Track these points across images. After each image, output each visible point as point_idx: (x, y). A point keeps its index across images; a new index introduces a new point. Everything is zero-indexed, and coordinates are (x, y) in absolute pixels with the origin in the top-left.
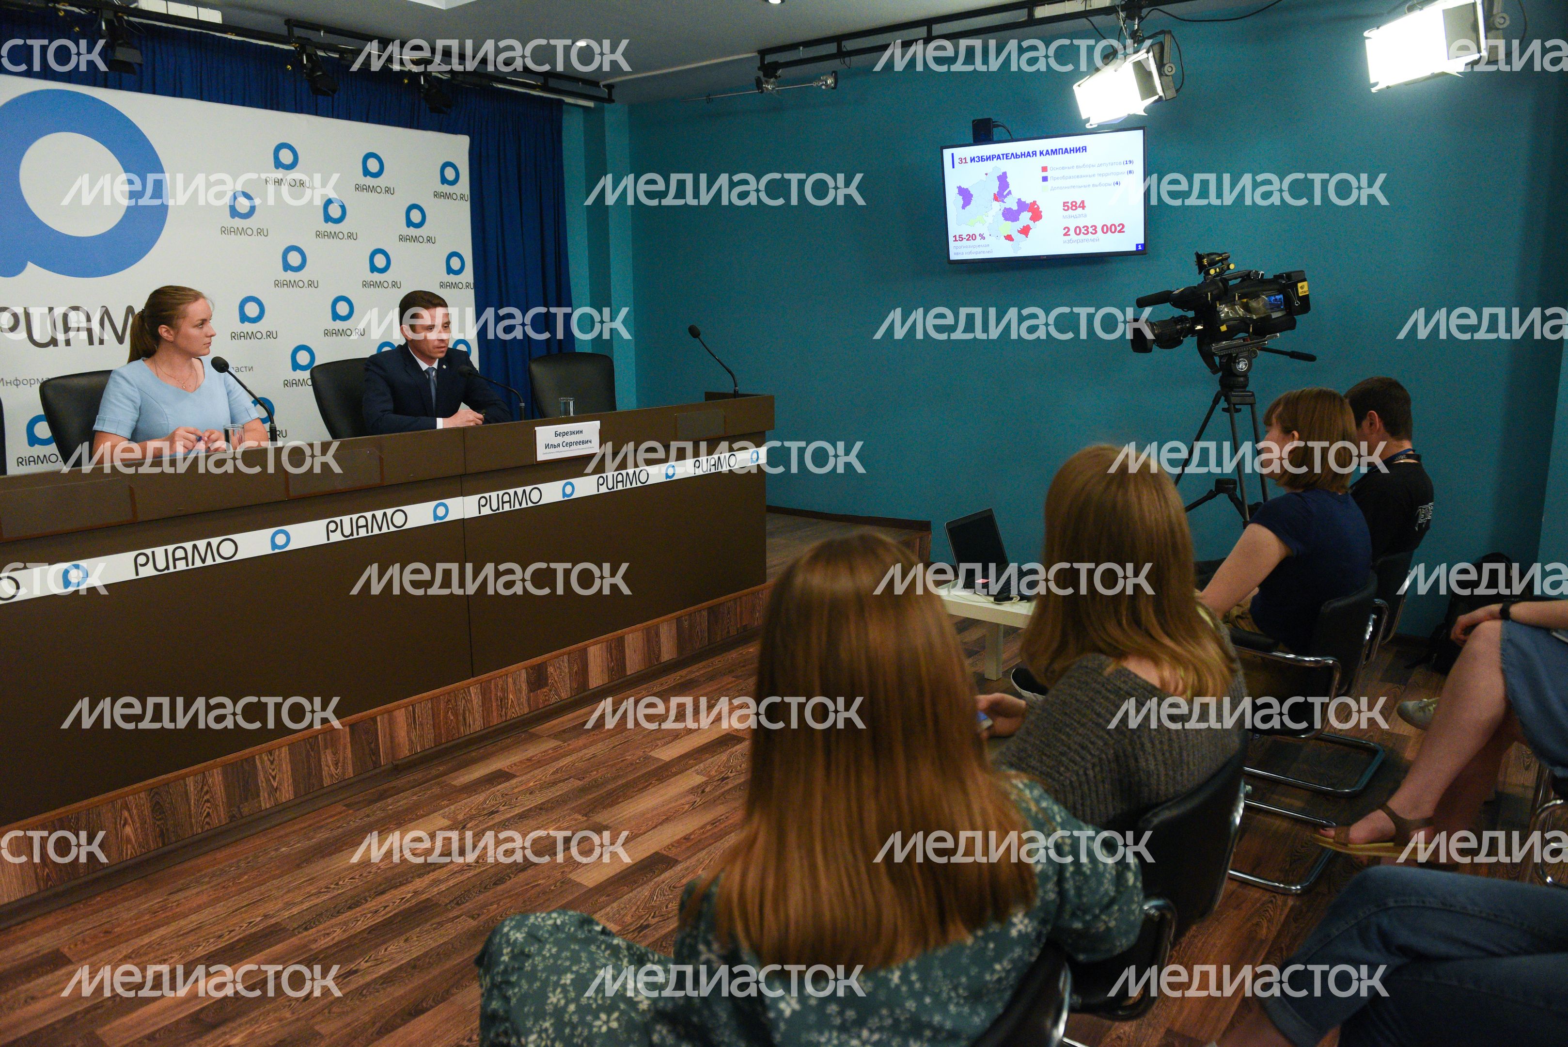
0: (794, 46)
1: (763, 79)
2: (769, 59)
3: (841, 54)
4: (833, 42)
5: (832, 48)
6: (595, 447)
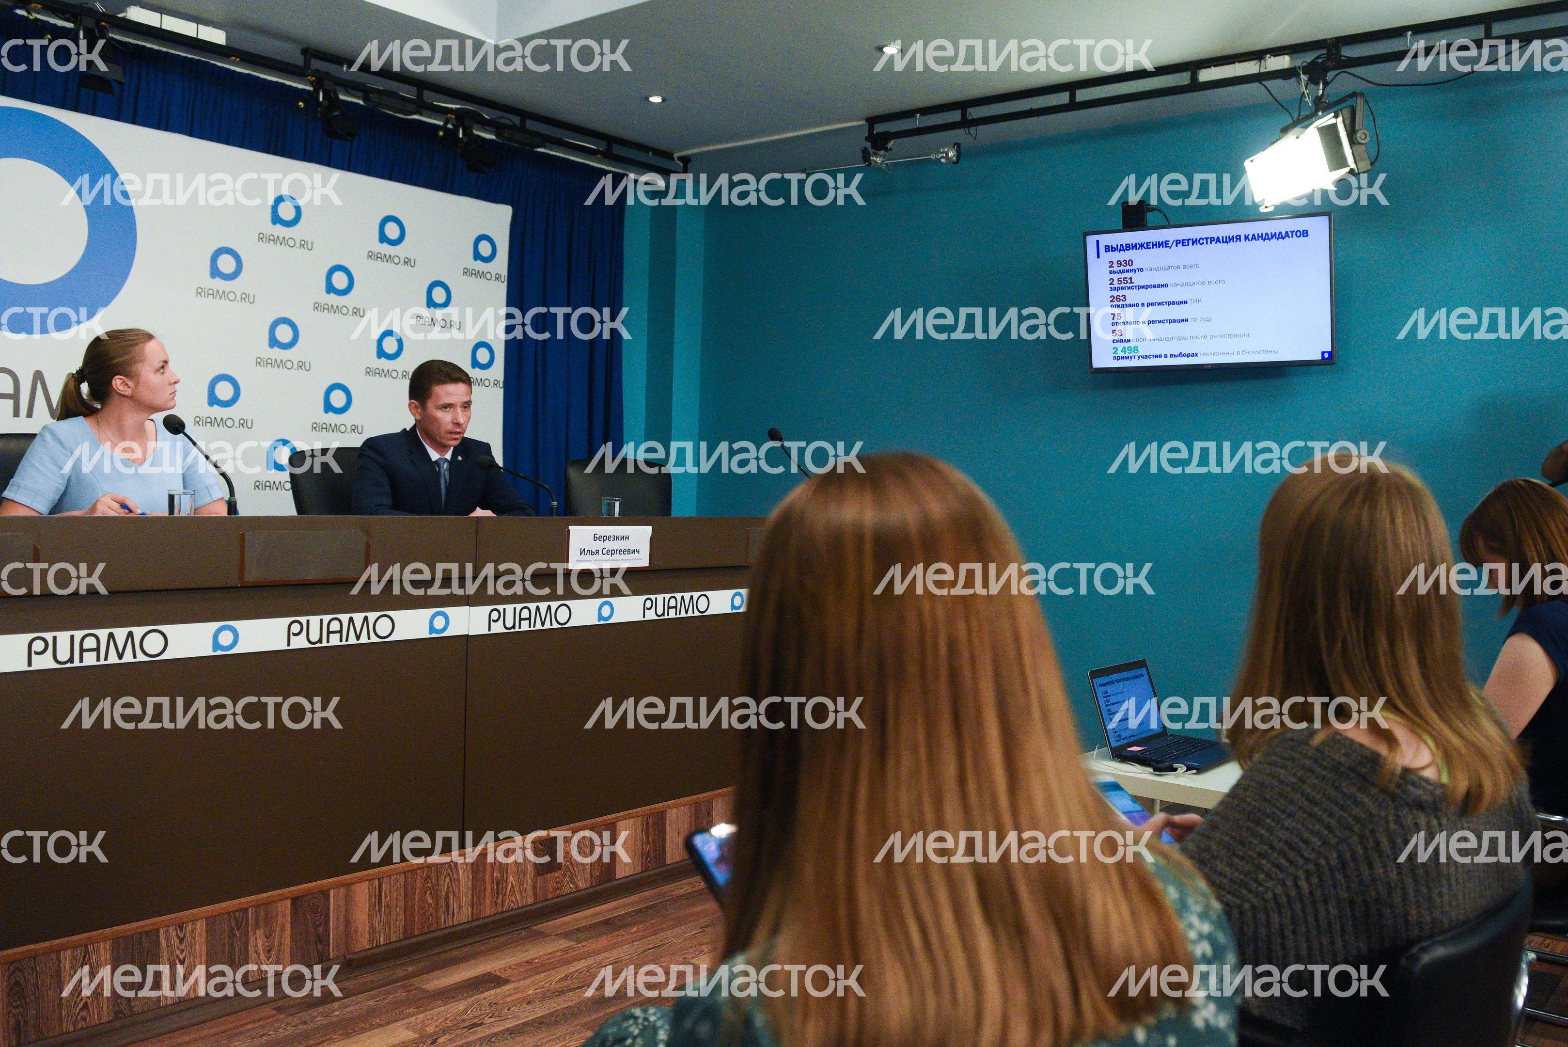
0: (909, 114)
1: (871, 151)
2: (879, 128)
3: (965, 123)
4: (956, 109)
5: (955, 116)
6: (644, 560)
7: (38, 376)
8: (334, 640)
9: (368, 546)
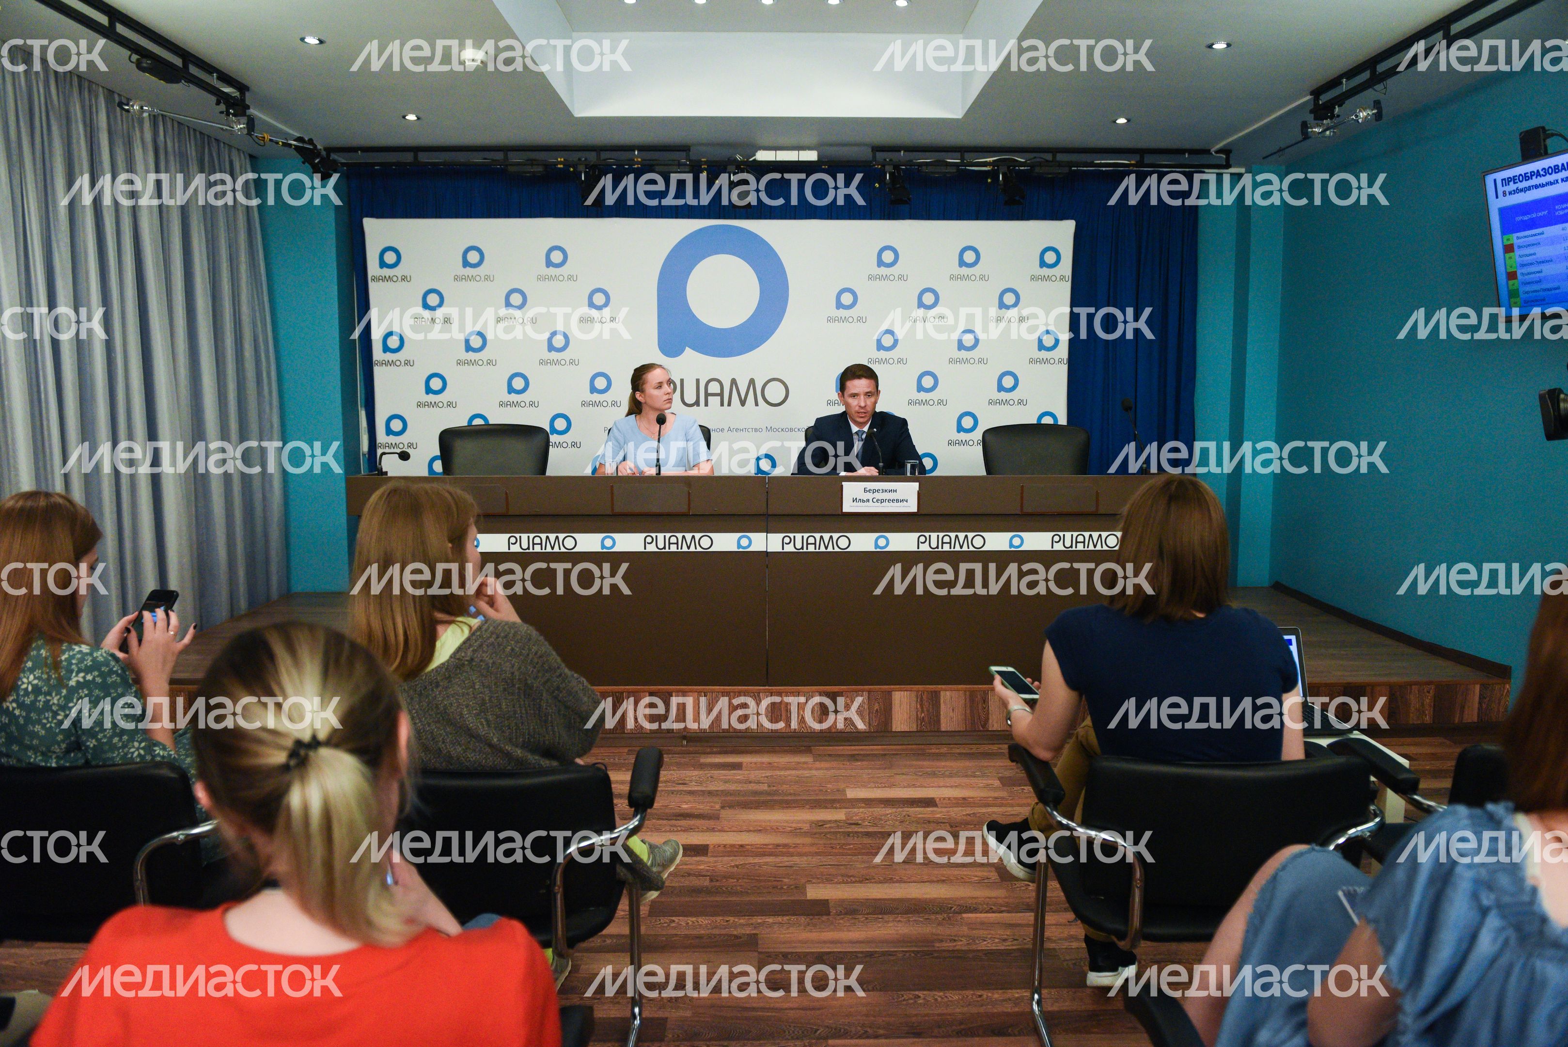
0: (1338, 80)
2: (1325, 97)
4: (1368, 68)
5: (1368, 74)
6: (912, 506)
7: (734, 382)
8: (673, 548)
9: (689, 493)
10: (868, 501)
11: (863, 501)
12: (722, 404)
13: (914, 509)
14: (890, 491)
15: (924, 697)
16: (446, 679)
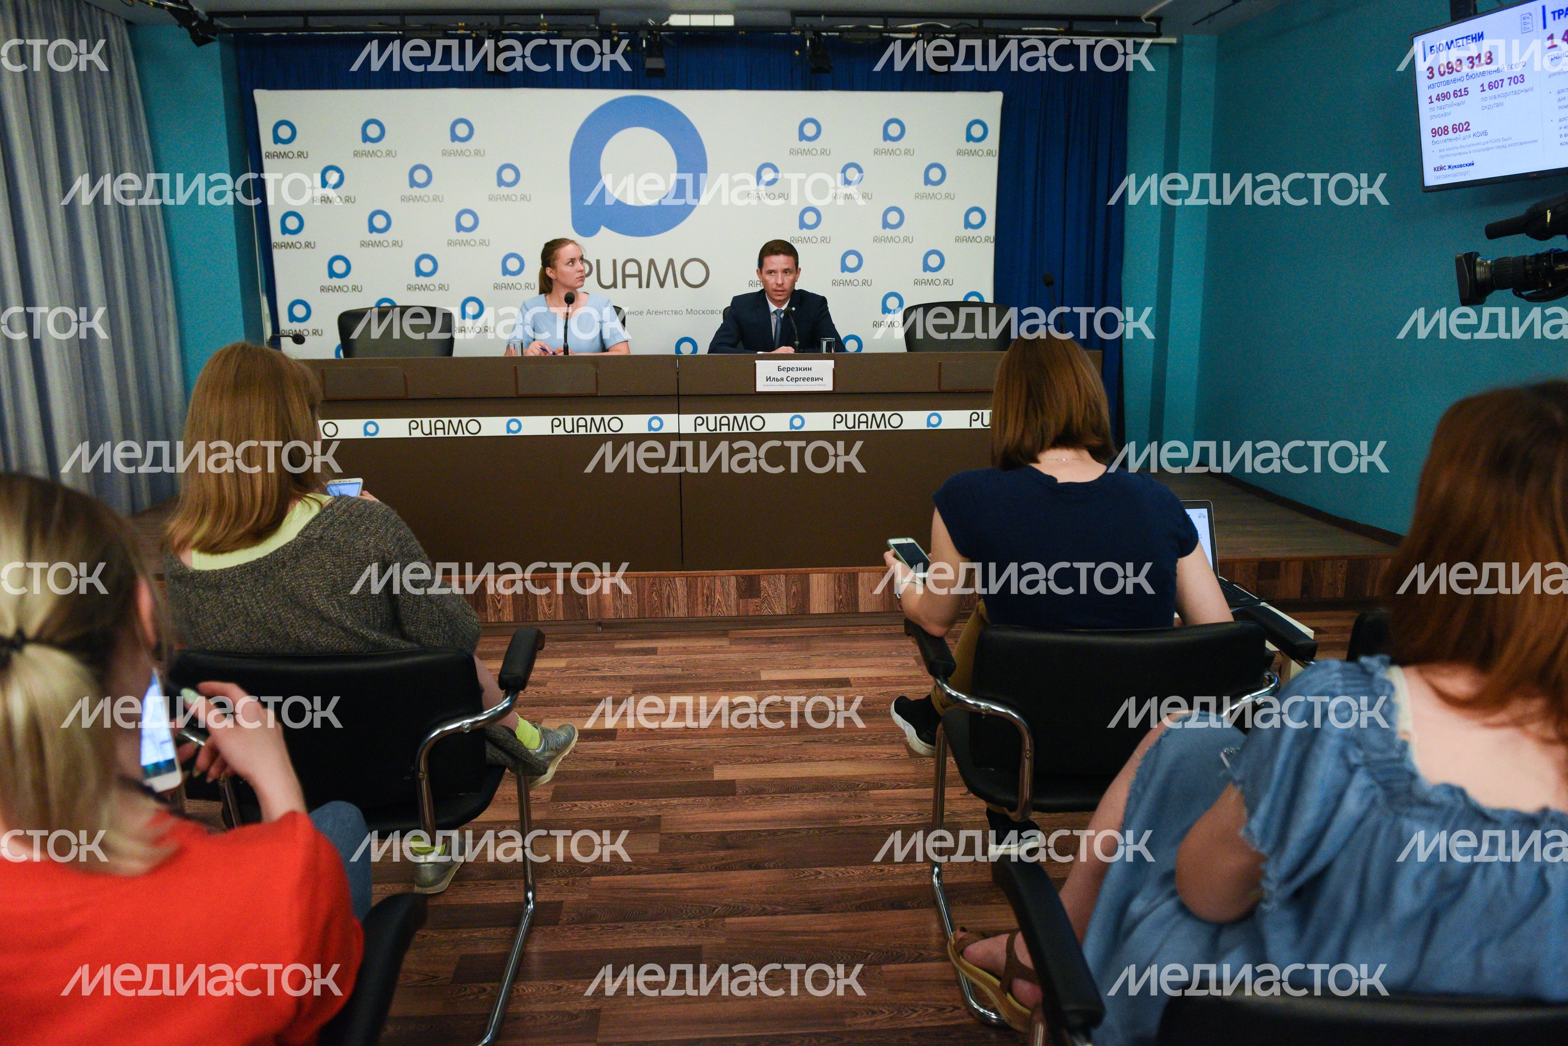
6: (827, 385)
7: (652, 262)
8: (582, 431)
9: (597, 374)
10: (782, 379)
11: (777, 380)
12: (640, 286)
13: (830, 388)
14: (805, 369)
15: (842, 579)
16: (294, 558)
